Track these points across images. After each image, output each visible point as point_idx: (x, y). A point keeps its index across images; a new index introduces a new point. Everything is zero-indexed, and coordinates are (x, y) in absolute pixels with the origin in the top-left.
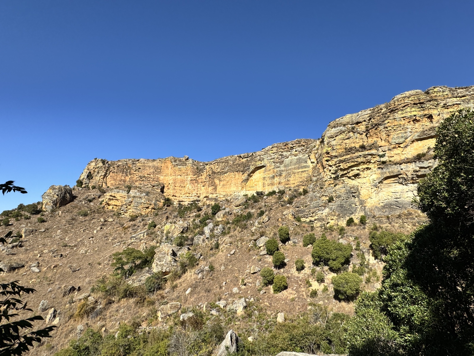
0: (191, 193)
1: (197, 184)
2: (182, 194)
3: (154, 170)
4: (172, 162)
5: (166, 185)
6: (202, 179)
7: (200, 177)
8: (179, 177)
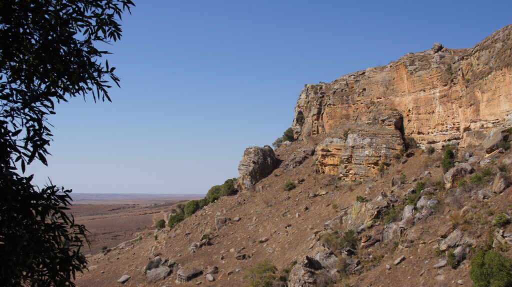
0: (445, 123)
1: (450, 104)
2: (432, 127)
3: (385, 89)
4: (406, 68)
5: (404, 115)
6: (457, 91)
7: (454, 89)
8: (422, 93)
